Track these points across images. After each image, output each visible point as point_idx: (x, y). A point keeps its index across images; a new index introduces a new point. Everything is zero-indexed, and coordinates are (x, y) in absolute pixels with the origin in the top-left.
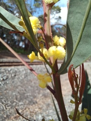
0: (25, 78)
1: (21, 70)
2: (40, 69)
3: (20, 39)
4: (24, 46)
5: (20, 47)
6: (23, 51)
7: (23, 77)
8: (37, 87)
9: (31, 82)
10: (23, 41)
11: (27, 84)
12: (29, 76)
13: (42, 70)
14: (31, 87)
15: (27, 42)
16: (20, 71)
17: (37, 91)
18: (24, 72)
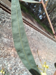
0: (31, 35)
1: (32, 30)
2: (41, 36)
3: (42, 13)
4: (41, 19)
5: (39, 18)
6: (39, 21)
7: (30, 34)
8: (33, 44)
9: (33, 40)
10: (43, 15)
11: (30, 39)
12: (33, 36)
13: (42, 37)
14: (31, 42)
15: (44, 17)
16: (30, 30)
17: (32, 46)
18: (32, 32)
